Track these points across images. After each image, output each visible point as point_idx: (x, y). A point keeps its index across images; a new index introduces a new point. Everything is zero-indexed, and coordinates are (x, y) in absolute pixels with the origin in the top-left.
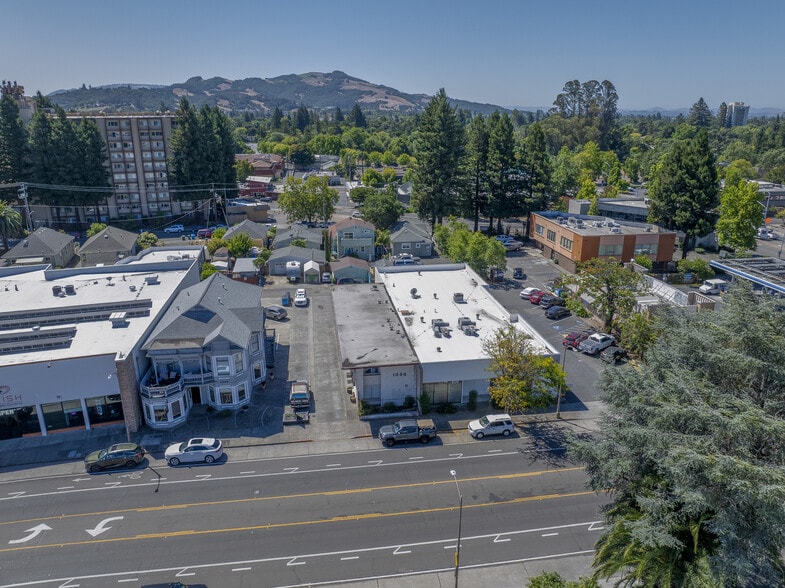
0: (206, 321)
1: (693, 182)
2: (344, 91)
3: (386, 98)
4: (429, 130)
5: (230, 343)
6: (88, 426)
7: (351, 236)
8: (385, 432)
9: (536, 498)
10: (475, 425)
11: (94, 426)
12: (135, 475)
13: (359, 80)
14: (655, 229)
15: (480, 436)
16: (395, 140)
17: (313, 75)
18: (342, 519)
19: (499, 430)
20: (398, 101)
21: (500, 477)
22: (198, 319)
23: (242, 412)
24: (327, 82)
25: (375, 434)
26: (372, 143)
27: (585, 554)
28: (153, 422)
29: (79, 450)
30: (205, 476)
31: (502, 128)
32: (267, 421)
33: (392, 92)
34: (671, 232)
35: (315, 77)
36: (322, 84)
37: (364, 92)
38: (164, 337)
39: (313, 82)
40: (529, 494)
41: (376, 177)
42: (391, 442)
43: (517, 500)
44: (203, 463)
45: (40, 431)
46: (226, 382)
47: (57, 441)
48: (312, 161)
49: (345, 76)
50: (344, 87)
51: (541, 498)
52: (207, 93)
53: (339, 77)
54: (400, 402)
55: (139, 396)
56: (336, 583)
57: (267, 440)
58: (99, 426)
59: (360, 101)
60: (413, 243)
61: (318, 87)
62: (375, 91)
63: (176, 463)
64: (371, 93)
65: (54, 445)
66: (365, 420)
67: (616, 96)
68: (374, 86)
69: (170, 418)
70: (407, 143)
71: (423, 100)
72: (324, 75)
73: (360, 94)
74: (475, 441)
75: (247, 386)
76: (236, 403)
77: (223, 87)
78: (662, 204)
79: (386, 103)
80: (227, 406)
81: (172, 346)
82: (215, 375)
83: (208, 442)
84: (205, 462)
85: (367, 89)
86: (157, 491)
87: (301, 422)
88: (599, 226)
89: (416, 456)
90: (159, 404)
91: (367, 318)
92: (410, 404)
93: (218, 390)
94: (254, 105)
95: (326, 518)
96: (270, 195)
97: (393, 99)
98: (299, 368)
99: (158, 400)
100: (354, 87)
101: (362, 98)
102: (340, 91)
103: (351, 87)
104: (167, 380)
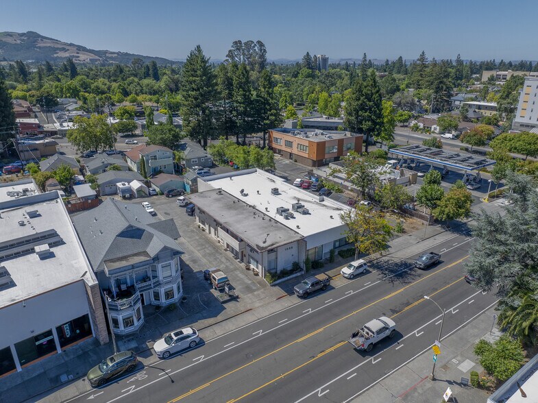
0: (139, 237)
1: (371, 103)
2: (40, 48)
3: (78, 53)
4: (193, 76)
5: (172, 250)
6: (59, 350)
7: (155, 158)
8: (299, 289)
9: (414, 304)
10: (346, 271)
11: (64, 348)
12: (140, 376)
13: (51, 39)
14: (348, 134)
15: (353, 277)
16: (115, 85)
17: (9, 34)
18: (323, 354)
19: (361, 270)
20: (88, 55)
21: (386, 298)
22: (132, 237)
23: (182, 302)
24: (23, 40)
25: (290, 292)
26: (98, 88)
27: (463, 327)
28: (122, 330)
29: (68, 373)
30: (199, 358)
31: (242, 73)
32: (207, 304)
33: (81, 49)
34: (360, 135)
35: (11, 36)
36: (18, 42)
37: (58, 49)
38: (108, 258)
39: (9, 40)
40: (408, 304)
41: (128, 113)
42: (306, 295)
43: (406, 309)
44: (189, 348)
45: (15, 368)
46: (170, 282)
47: (38, 373)
48: (56, 104)
49: (39, 36)
51: (416, 303)
53: (33, 37)
54: (289, 267)
56: (359, 395)
57: (220, 318)
58: (68, 347)
59: (55, 55)
60: (199, 158)
61: (16, 44)
62: (67, 48)
63: (167, 355)
64: (64, 50)
65: (38, 376)
66: (275, 285)
67: (265, 51)
68: (65, 44)
69: (136, 323)
70: (126, 86)
71: (107, 55)
72: (19, 34)
73: (55, 50)
74: (351, 281)
76: (177, 296)
78: (353, 118)
79: (78, 57)
80: (170, 301)
81: (124, 263)
82: (161, 278)
83: (187, 331)
84: (190, 347)
85: (59, 46)
86: (173, 382)
87: (233, 298)
88: (316, 135)
90: (126, 314)
91: (237, 214)
93: (162, 291)
95: (314, 357)
96: (41, 133)
97: (84, 54)
98: (194, 261)
99: (126, 310)
100: (49, 45)
101: (57, 53)
102: (37, 48)
103: (45, 45)
104: (125, 293)
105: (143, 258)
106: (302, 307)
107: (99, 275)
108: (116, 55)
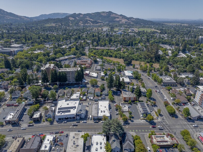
0: (81, 111)
3: (122, 19)
5: (83, 113)
6: (72, 119)
10: (101, 122)
17: (104, 12)
23: (84, 118)
28: (77, 119)
32: (86, 119)
35: (104, 13)
36: (106, 15)
37: (116, 17)
39: (103, 14)
47: (70, 120)
50: (111, 16)
52: (77, 18)
53: (110, 13)
55: (76, 117)
59: (115, 20)
60: (105, 94)
61: (105, 16)
64: (118, 18)
66: (93, 120)
68: (119, 15)
72: (106, 12)
73: (115, 18)
75: (84, 116)
77: (81, 16)
79: (122, 20)
80: (82, 118)
82: (82, 116)
85: (117, 16)
87: (88, 120)
89: (96, 124)
92: (97, 119)
94: (88, 23)
96: (89, 76)
97: (124, 20)
98: (89, 114)
99: (78, 118)
100: (114, 16)
101: (116, 19)
102: (110, 17)
103: (113, 16)
104: (78, 116)
105: (80, 113)
106: (93, 123)
107: (76, 114)
108: (134, 20)
